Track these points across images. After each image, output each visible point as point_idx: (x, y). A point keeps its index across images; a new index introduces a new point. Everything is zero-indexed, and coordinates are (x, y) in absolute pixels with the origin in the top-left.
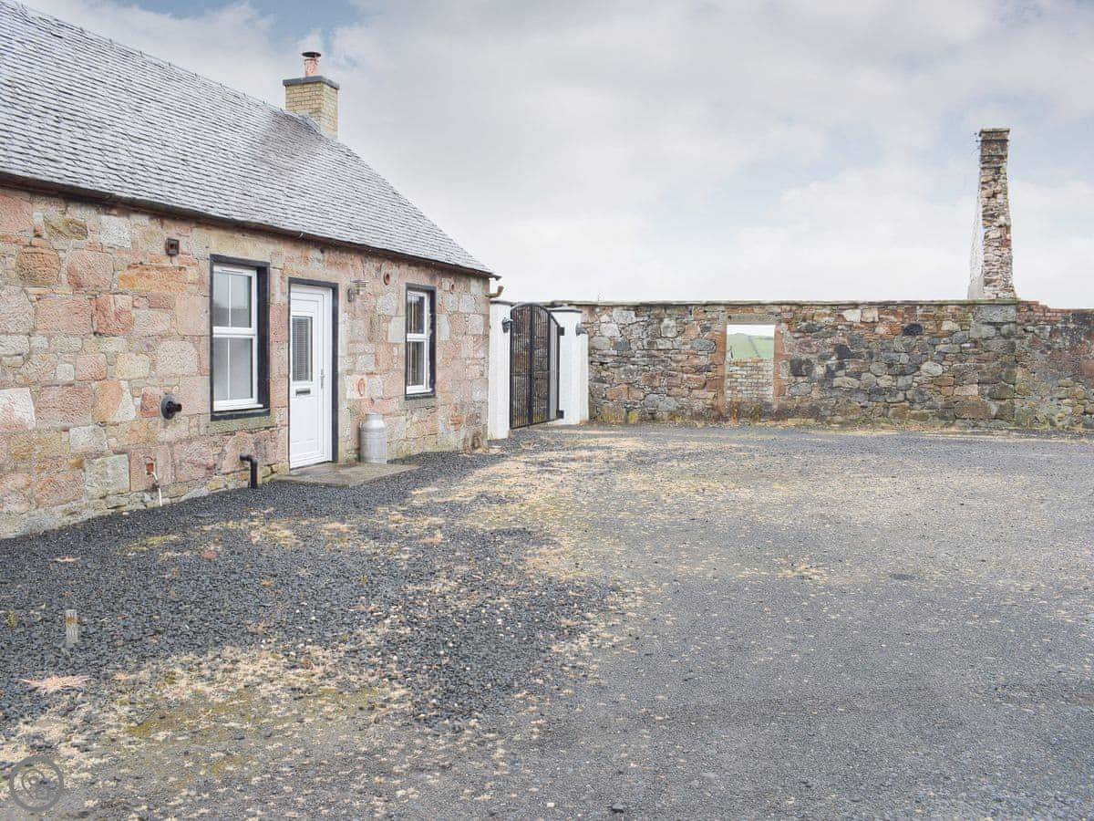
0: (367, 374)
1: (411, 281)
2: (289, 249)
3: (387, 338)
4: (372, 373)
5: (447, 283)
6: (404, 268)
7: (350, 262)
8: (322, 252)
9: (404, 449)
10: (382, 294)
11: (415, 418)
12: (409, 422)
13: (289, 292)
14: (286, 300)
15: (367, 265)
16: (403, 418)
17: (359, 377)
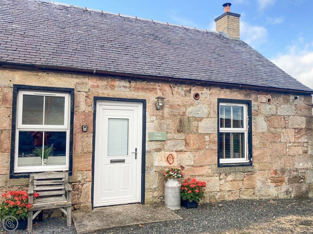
0: (176, 151)
1: (223, 97)
2: (95, 81)
3: (197, 130)
4: (182, 151)
5: (263, 98)
6: (215, 91)
7: (158, 88)
8: (130, 82)
9: (217, 197)
10: (192, 105)
11: (230, 178)
12: (223, 181)
13: (95, 105)
14: (91, 109)
15: (176, 89)
16: (217, 178)
17: (168, 153)
